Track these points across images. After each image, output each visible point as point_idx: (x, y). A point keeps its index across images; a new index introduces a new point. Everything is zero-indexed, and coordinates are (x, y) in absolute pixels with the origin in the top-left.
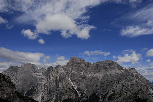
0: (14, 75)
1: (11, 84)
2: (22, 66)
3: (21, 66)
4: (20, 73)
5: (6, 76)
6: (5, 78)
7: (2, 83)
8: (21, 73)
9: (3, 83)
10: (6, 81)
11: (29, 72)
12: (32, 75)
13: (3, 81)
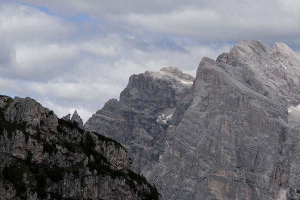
0: (166, 127)
1: (132, 186)
2: (208, 66)
3: (202, 64)
4: (197, 116)
5: (101, 138)
6: (95, 154)
7: (82, 181)
8: (204, 115)
9: (90, 182)
10: (101, 167)
11: (253, 103)
12: (281, 120)
13: (88, 172)
